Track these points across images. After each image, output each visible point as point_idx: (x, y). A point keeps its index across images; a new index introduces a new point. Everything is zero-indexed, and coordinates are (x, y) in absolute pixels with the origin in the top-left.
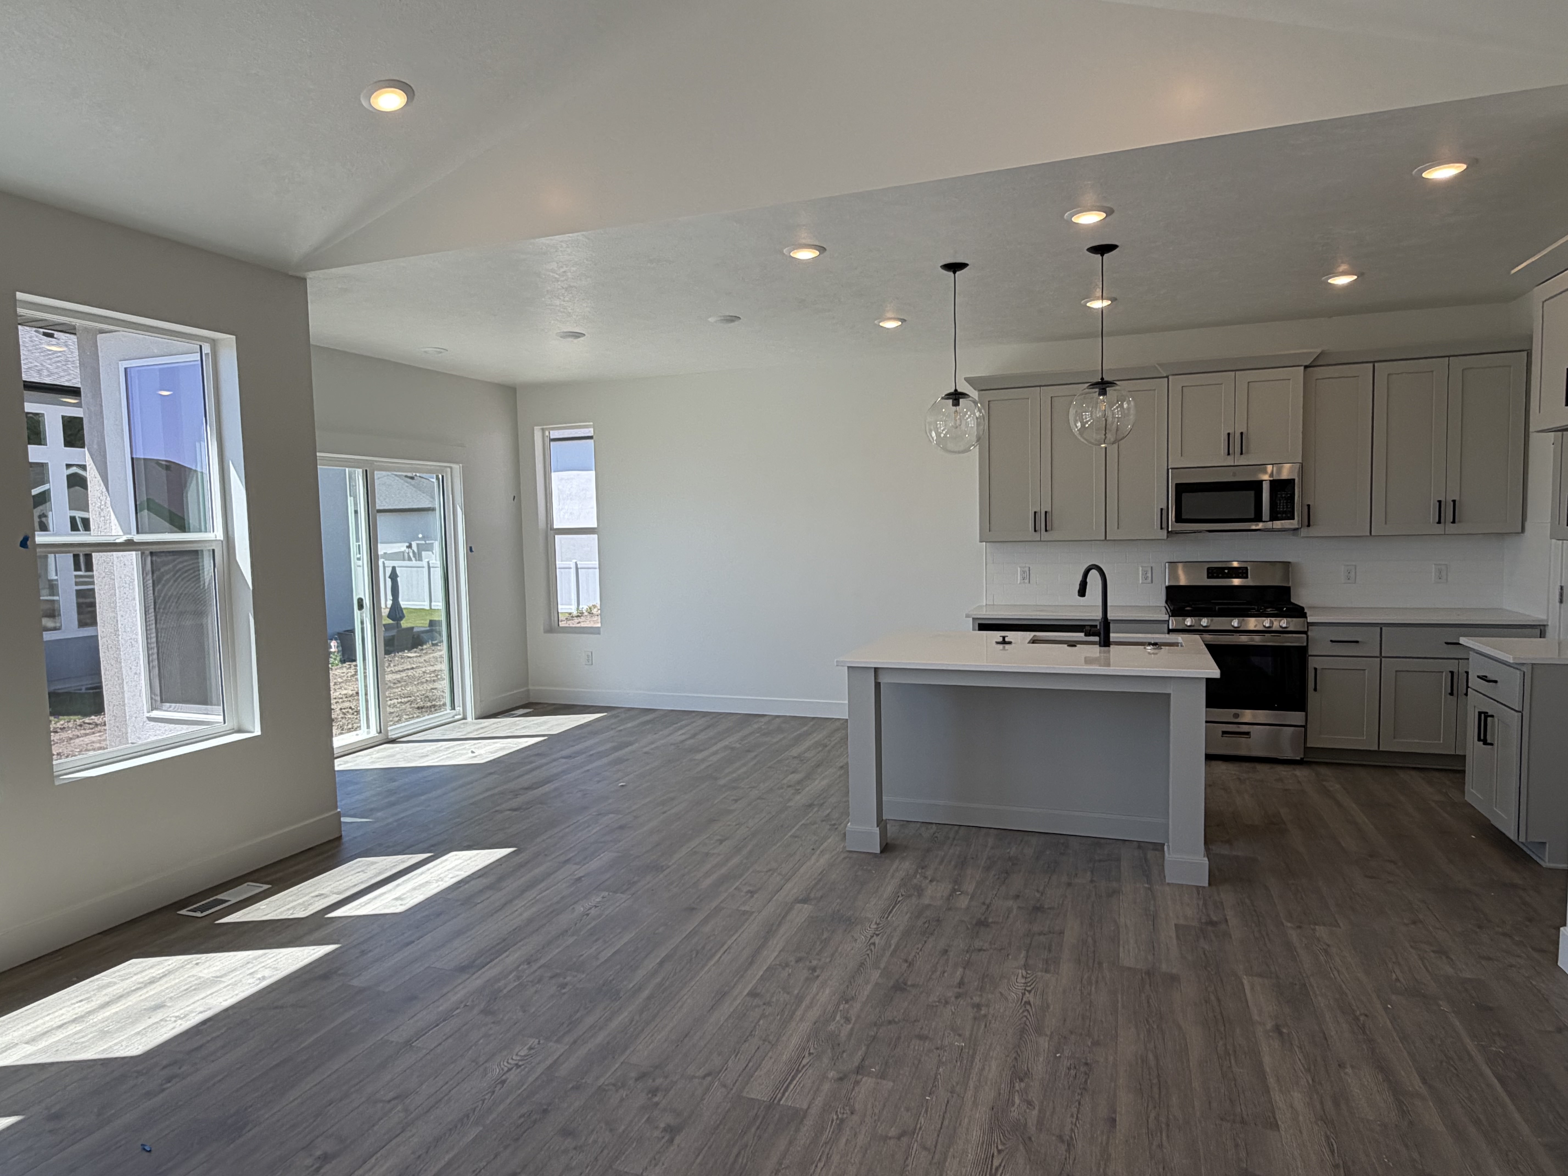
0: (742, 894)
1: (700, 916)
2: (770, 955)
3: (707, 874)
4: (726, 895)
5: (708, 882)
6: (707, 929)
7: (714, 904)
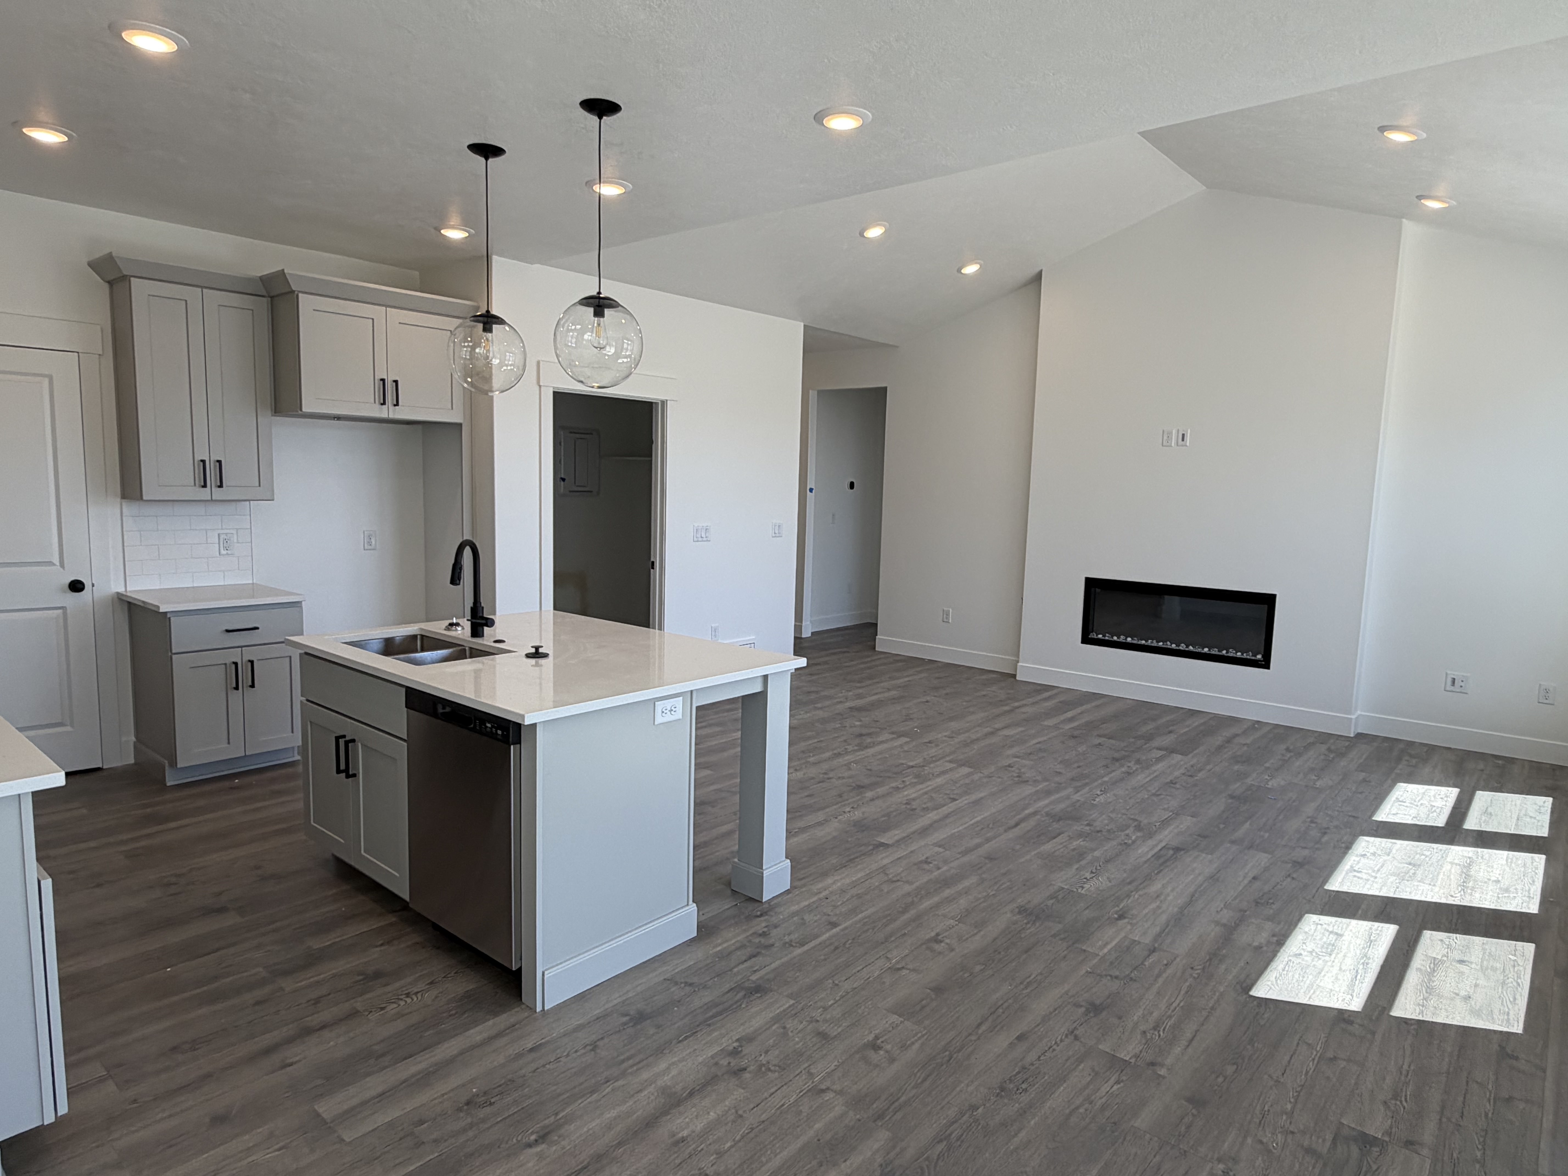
0: (936, 863)
1: (982, 851)
2: (933, 816)
3: (967, 891)
4: (952, 865)
5: (966, 883)
6: (977, 841)
7: (966, 859)
